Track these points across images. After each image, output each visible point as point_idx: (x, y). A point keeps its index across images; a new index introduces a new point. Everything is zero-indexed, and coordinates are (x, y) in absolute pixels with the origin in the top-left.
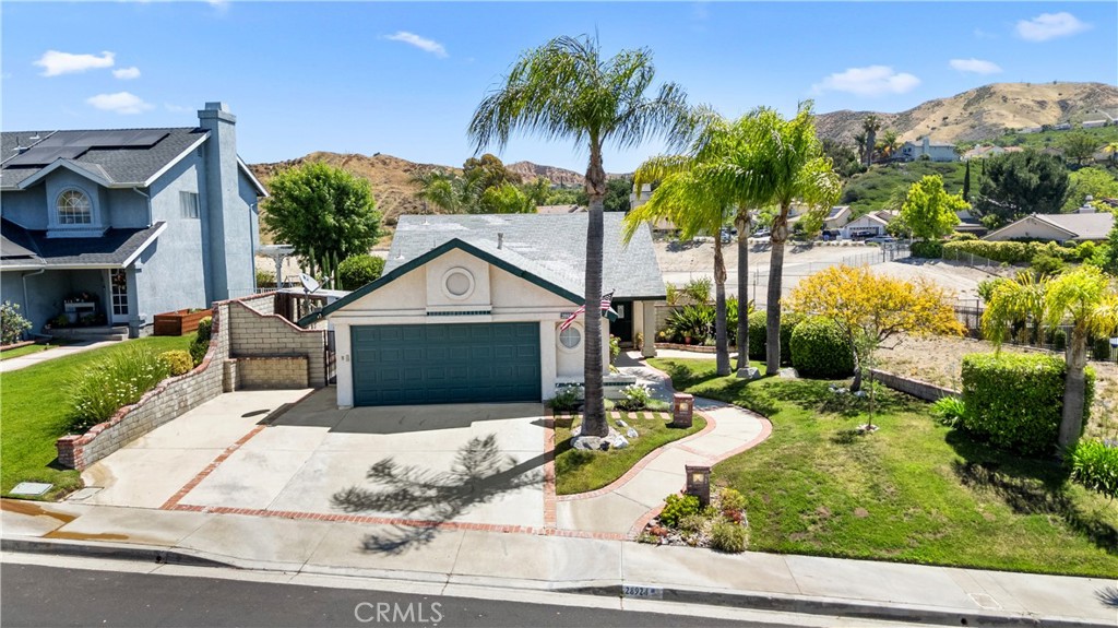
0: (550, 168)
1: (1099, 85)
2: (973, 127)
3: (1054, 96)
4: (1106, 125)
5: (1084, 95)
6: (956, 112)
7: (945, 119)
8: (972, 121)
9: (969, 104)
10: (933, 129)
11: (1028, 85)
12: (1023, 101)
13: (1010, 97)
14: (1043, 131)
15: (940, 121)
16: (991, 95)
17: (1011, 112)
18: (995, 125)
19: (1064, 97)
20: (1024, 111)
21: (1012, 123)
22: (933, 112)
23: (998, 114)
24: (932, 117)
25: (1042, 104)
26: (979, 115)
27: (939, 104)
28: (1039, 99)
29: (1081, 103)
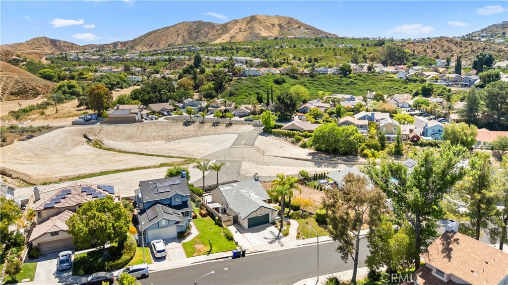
0: (58, 41)
1: (291, 19)
2: (251, 34)
3: (276, 22)
4: (295, 38)
5: (286, 23)
6: (244, 26)
7: (240, 29)
8: (249, 31)
9: (248, 23)
10: (236, 33)
11: (268, 16)
12: (267, 24)
13: (262, 21)
14: (275, 39)
15: (238, 30)
16: (256, 19)
17: (264, 28)
18: (258, 34)
19: (280, 22)
20: (267, 28)
21: (264, 34)
22: (236, 26)
23: (259, 29)
24: (235, 27)
25: (273, 25)
26: (252, 28)
27: (237, 21)
28: (272, 23)
29: (286, 26)
